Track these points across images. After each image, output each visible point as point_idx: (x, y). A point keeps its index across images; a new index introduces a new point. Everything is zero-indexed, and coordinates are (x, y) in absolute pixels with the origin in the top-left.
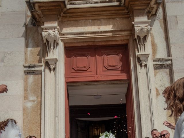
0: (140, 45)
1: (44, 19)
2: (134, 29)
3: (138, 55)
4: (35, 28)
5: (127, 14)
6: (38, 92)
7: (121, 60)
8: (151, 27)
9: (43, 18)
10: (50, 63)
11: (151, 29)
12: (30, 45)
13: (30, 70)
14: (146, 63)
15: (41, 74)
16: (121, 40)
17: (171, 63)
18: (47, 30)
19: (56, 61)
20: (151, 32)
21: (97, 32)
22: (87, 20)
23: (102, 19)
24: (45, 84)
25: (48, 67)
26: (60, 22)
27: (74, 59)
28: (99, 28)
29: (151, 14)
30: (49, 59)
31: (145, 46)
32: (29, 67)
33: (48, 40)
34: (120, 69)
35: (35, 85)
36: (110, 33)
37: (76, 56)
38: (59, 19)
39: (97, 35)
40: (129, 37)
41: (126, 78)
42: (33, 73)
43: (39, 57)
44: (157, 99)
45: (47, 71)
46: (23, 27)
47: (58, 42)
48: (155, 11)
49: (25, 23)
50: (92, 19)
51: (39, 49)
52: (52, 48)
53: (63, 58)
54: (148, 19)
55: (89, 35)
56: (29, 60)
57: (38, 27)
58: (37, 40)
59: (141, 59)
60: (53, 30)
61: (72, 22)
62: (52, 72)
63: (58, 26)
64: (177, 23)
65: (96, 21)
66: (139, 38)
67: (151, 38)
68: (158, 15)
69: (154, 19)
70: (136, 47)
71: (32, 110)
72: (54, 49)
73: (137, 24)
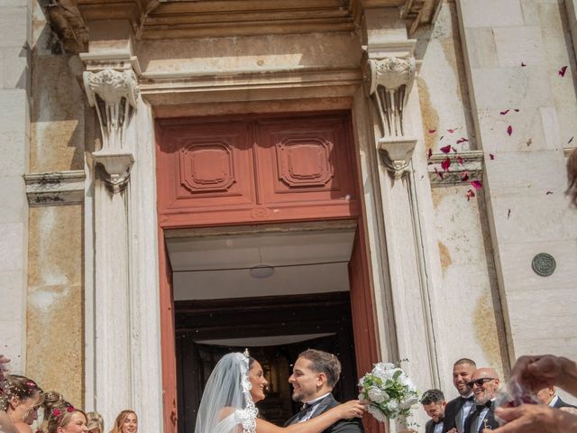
0: (385, 112)
1: (87, 32)
2: (369, 66)
3: (381, 144)
4: (58, 59)
5: (347, 22)
6: (73, 260)
7: (333, 159)
8: (418, 61)
9: (84, 28)
10: (109, 169)
11: (418, 66)
12: (45, 111)
13: (44, 190)
14: (406, 169)
15: (82, 203)
16: (331, 99)
17: (480, 168)
18: (99, 68)
19: (128, 162)
20: (420, 76)
21: (257, 75)
22: (222, 36)
23: (270, 34)
24: (94, 234)
25: (103, 182)
26: (137, 40)
27: (185, 155)
28: (261, 63)
29: (417, 23)
30: (105, 157)
31: (401, 118)
32: (43, 181)
33: (101, 96)
34: (329, 186)
35: (63, 237)
36: (295, 76)
37: (193, 146)
38: (134, 33)
39: (254, 82)
40: (352, 91)
41: (348, 214)
42: (57, 199)
43: (73, 149)
44: (443, 276)
45: (101, 192)
46: (20, 56)
47: (134, 103)
48: (428, 13)
49: (27, 43)
50: (238, 35)
51: (74, 124)
52: (115, 121)
53: (151, 154)
54: (409, 38)
55: (231, 83)
56: (41, 159)
57: (69, 57)
58: (67, 96)
59: (392, 156)
60: (118, 67)
61: (177, 42)
62: (117, 196)
63: (134, 54)
64: (493, 49)
65: (250, 41)
66: (385, 92)
67: (419, 91)
68: (437, 24)
69: (425, 37)
70: (374, 119)
71: (55, 318)
72: (121, 125)
73: (378, 52)
